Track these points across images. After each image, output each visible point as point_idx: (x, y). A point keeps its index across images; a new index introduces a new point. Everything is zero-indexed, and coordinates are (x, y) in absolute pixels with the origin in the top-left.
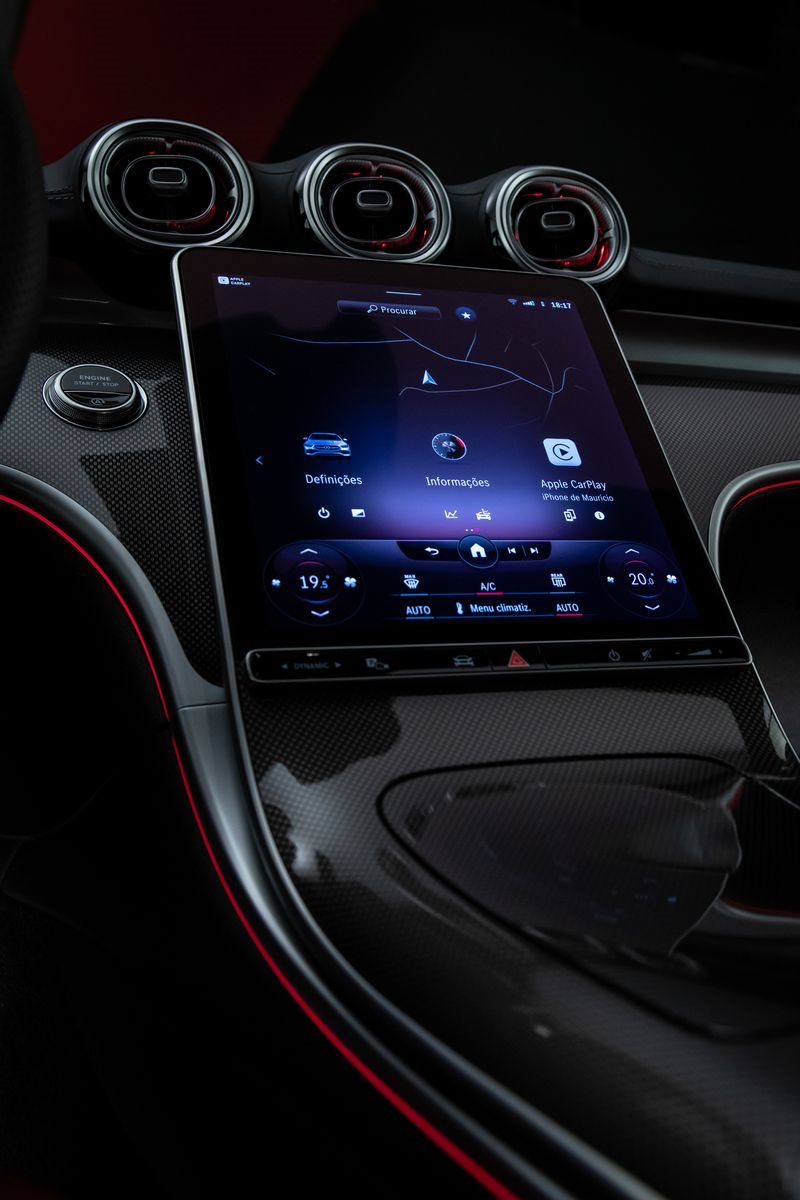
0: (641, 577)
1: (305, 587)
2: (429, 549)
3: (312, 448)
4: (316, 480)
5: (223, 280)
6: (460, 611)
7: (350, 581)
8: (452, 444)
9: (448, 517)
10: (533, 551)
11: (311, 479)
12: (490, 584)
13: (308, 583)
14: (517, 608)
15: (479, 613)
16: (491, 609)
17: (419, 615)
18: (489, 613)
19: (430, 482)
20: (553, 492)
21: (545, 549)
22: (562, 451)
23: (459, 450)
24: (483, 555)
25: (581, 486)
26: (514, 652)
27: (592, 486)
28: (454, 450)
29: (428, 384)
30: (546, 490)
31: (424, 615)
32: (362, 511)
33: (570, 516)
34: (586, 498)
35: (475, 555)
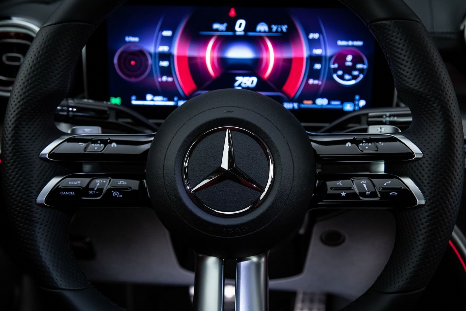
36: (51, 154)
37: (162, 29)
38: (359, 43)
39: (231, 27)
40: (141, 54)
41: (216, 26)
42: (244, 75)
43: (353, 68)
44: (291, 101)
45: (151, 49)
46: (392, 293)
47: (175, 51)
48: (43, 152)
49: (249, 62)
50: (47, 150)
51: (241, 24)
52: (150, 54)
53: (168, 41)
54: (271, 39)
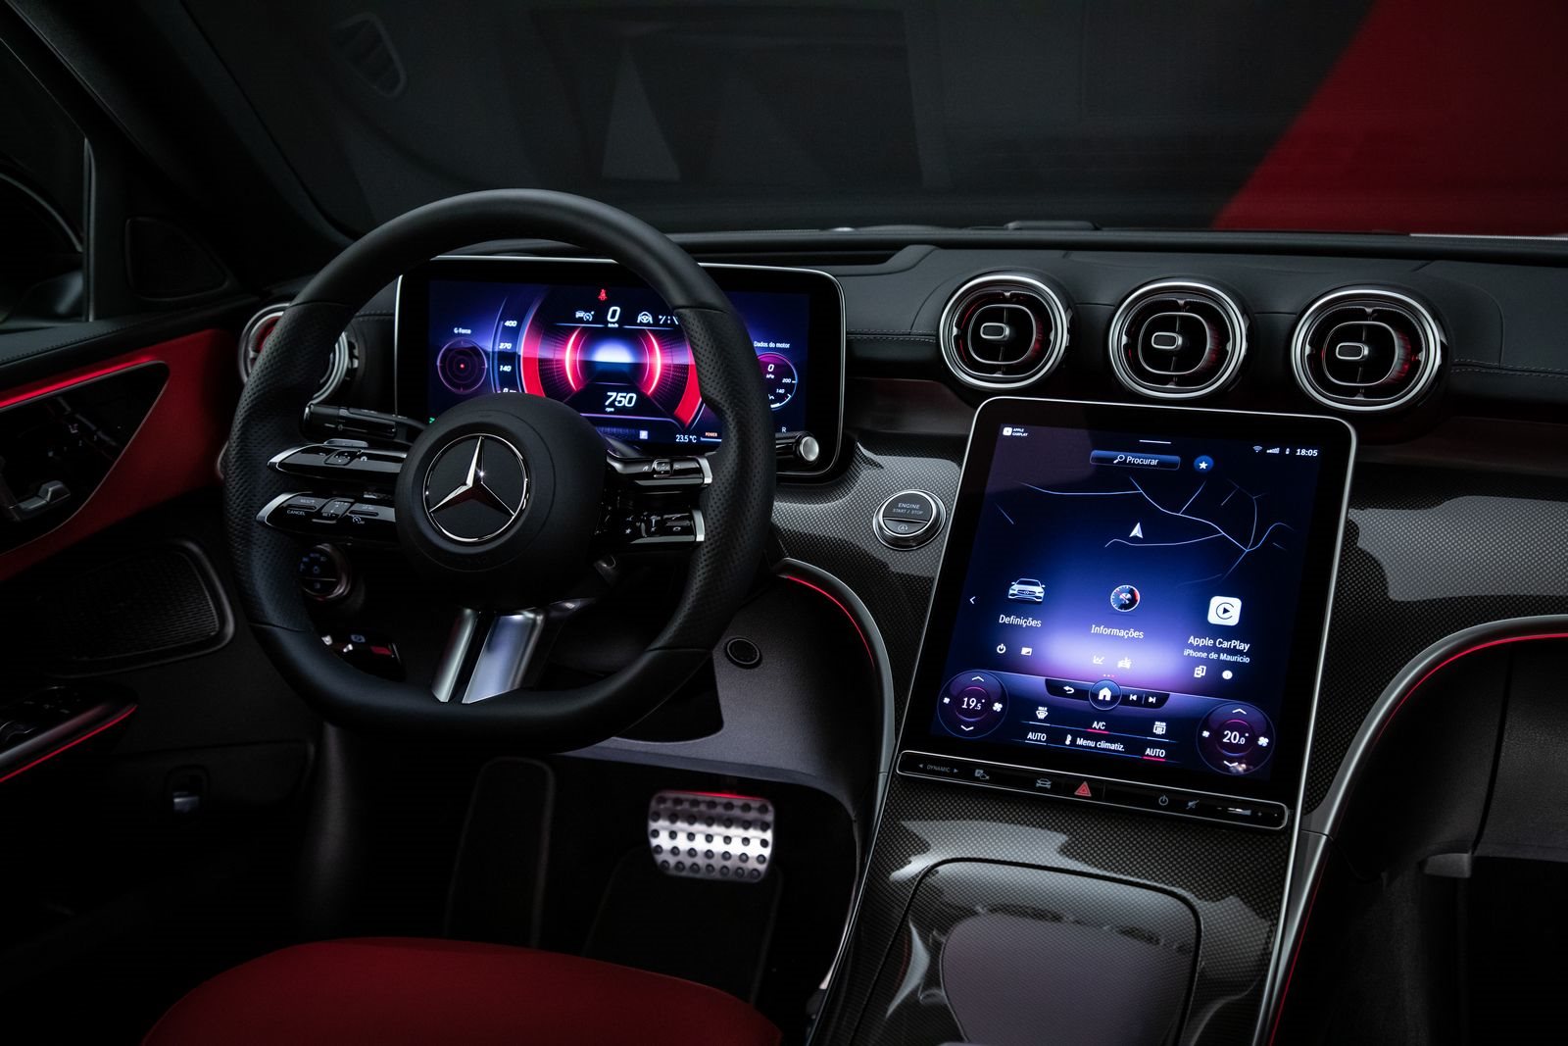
0: (1235, 736)
1: (965, 706)
2: (1067, 688)
3: (1016, 592)
4: (1006, 620)
5: (1007, 431)
6: (1068, 742)
7: (998, 707)
8: (1129, 596)
9: (1094, 661)
10: (1151, 700)
11: (1004, 619)
12: (1101, 724)
13: (968, 705)
14: (1113, 747)
15: (1082, 746)
16: (1092, 744)
17: (1036, 740)
18: (1090, 747)
19: (1095, 629)
20: (1197, 648)
21: (1162, 699)
22: (1226, 610)
23: (1133, 601)
24: (1108, 698)
25: (1226, 645)
26: (1085, 783)
27: (1235, 647)
28: (1127, 602)
29: (1136, 537)
30: (1191, 646)
31: (1040, 741)
32: (1030, 650)
33: (1200, 672)
34: (1223, 657)
35: (1101, 697)
36: (282, 464)
37: (504, 318)
38: (788, 346)
39: (600, 317)
40: (475, 352)
41: (579, 314)
42: (618, 390)
43: (777, 383)
44: (686, 431)
45: (488, 346)
46: (656, 649)
47: (521, 351)
48: (273, 460)
49: (625, 369)
50: (277, 459)
51: (615, 312)
52: (487, 353)
53: (512, 335)
54: (658, 335)
